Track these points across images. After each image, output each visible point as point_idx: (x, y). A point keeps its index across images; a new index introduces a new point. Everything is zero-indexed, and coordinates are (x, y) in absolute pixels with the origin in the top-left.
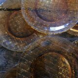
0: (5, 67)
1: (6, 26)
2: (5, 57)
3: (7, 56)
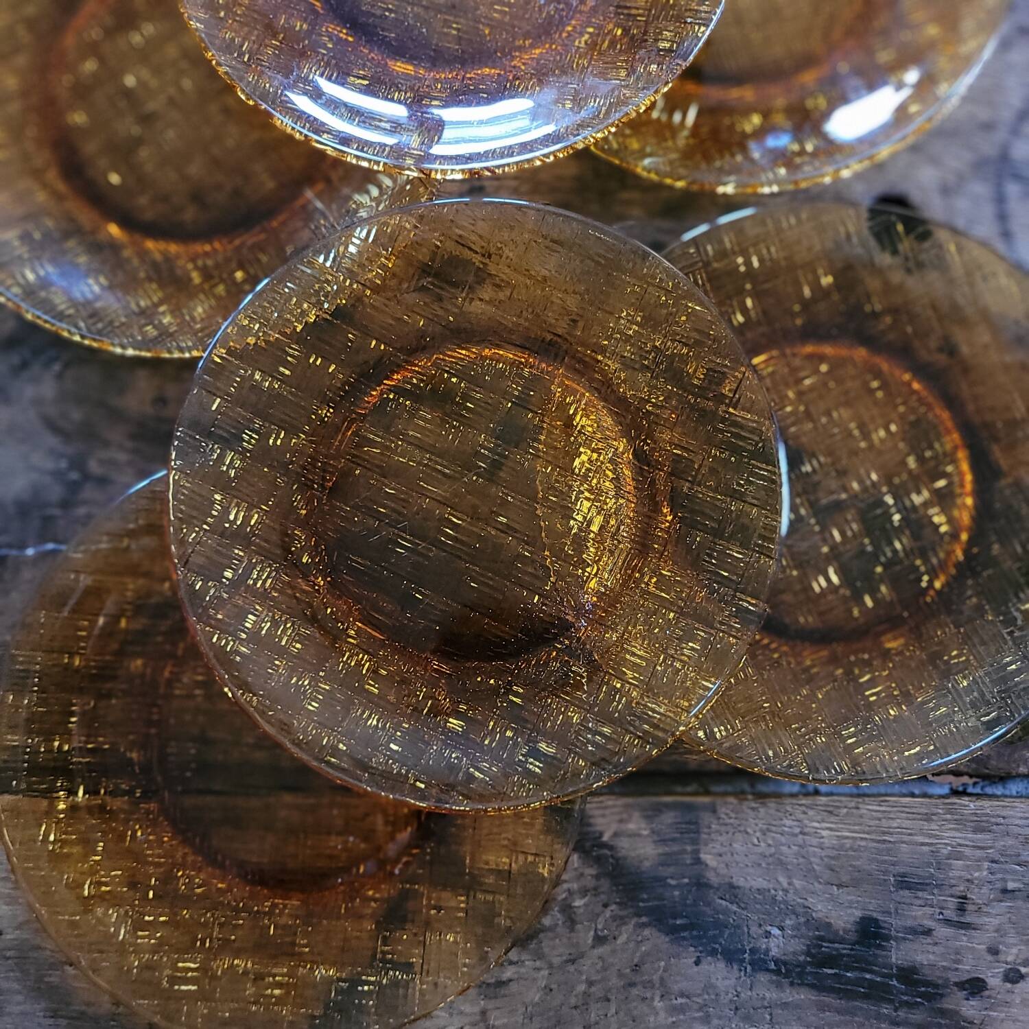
0: (66, 504)
1: (31, 132)
2: (52, 426)
3: (76, 415)
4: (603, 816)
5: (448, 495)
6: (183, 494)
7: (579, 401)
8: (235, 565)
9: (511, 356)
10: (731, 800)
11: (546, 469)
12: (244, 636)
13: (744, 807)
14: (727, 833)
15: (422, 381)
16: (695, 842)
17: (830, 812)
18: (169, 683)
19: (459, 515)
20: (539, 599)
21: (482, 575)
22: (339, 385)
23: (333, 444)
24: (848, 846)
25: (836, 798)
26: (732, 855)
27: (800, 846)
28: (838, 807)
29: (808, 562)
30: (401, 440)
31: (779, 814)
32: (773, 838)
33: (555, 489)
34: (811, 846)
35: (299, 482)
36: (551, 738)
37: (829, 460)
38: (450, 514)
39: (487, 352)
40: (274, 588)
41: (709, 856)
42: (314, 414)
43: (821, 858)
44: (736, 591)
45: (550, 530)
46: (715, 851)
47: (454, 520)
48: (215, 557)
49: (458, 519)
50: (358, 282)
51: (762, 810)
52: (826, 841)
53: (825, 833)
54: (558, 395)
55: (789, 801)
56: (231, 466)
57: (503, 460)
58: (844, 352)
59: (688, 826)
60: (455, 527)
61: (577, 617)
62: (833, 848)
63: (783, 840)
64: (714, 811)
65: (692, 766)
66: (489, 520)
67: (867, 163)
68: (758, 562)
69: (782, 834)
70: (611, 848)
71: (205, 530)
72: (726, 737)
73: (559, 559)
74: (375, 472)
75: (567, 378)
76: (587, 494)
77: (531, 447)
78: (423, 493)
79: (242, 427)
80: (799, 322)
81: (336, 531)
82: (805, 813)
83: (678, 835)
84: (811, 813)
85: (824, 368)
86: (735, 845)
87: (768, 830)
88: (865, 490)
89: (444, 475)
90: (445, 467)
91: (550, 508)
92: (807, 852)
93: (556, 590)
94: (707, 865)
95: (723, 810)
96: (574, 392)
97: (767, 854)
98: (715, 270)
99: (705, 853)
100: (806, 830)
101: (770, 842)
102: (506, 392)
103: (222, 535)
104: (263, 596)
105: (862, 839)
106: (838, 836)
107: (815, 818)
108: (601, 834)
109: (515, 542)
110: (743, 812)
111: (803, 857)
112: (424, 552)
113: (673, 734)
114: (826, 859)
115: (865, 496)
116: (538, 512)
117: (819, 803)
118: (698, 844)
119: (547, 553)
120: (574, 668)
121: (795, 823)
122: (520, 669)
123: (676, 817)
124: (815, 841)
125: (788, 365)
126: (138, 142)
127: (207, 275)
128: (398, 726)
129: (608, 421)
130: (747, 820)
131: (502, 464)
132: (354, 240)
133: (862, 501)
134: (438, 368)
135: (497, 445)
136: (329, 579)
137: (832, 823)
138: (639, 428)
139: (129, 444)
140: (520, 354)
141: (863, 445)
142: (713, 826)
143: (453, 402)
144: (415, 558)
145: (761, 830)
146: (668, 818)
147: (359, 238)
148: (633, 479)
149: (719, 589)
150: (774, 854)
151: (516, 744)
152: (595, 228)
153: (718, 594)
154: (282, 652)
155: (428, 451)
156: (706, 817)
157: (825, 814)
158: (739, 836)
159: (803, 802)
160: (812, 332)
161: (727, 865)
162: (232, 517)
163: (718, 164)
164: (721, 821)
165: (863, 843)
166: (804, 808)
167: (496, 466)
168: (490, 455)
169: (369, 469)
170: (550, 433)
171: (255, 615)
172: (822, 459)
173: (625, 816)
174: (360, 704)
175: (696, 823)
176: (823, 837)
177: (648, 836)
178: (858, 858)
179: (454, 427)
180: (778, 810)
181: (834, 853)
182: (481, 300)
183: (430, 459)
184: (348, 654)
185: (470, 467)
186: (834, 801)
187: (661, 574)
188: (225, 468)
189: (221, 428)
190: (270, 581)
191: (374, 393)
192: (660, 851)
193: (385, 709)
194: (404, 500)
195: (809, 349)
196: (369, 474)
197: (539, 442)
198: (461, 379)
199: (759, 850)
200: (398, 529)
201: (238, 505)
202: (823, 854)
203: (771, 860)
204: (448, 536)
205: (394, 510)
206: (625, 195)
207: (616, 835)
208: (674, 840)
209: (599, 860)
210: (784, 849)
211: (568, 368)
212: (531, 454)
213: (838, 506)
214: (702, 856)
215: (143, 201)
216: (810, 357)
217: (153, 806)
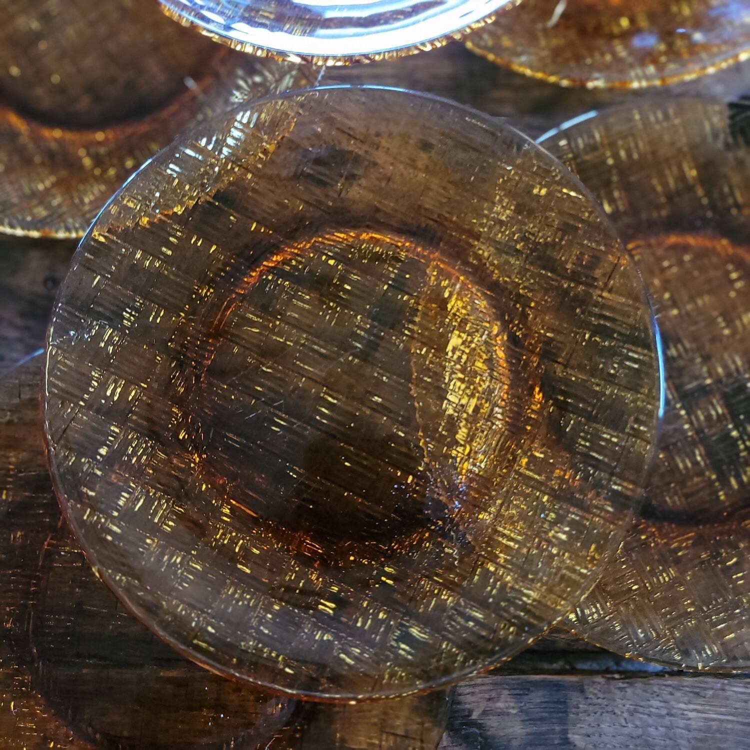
4: (473, 694)
5: (324, 374)
6: (60, 370)
7: (454, 285)
8: (110, 441)
9: (388, 240)
10: (599, 679)
11: (421, 350)
12: (115, 514)
13: (612, 687)
14: (595, 713)
15: (300, 263)
16: (563, 721)
17: (697, 694)
18: (49, 555)
19: (335, 395)
20: (413, 480)
21: (357, 455)
22: (220, 266)
23: (212, 322)
24: (715, 728)
25: (701, 678)
26: (600, 735)
27: (667, 727)
28: (705, 689)
29: (675, 444)
30: (279, 319)
31: (648, 695)
32: (640, 719)
33: (429, 370)
34: (678, 727)
35: (178, 360)
36: (425, 621)
37: (694, 346)
38: (325, 393)
39: (364, 236)
40: (148, 465)
41: (577, 737)
42: (195, 293)
43: (688, 740)
44: (612, 474)
45: (424, 411)
46: (583, 731)
47: (330, 399)
48: (91, 433)
49: (334, 398)
50: (240, 166)
51: (629, 690)
52: (693, 722)
53: (692, 715)
54: (433, 278)
55: (654, 681)
56: (110, 342)
57: (378, 341)
58: (707, 243)
59: (556, 705)
60: (330, 406)
61: (450, 499)
62: (700, 730)
63: (650, 721)
64: (582, 691)
65: (561, 645)
66: (363, 399)
67: (731, 62)
68: (633, 446)
69: (649, 715)
70: (480, 726)
71: (81, 406)
72: (598, 620)
73: (433, 439)
74: (252, 351)
75: (443, 262)
76: (460, 375)
77: (406, 328)
78: (301, 373)
79: (122, 305)
80: (664, 213)
81: (212, 409)
82: (672, 694)
83: (547, 715)
84: (678, 694)
85: (687, 258)
86: (602, 726)
87: (636, 711)
88: (729, 375)
89: (321, 354)
90: (321, 347)
91: (424, 388)
92: (675, 734)
93: (430, 471)
94: (575, 746)
95: (591, 690)
96: (448, 276)
97: (635, 735)
98: (584, 162)
99: (574, 734)
100: (674, 711)
101: (638, 723)
102: (382, 275)
103: (98, 411)
104: (138, 473)
105: (728, 721)
106: (705, 719)
107: (681, 700)
108: (471, 712)
109: (389, 422)
110: (610, 692)
111: (671, 739)
112: (299, 430)
113: (549, 624)
114: (693, 741)
115: (731, 381)
116: (412, 392)
117: (685, 684)
118: (565, 724)
119: (420, 434)
120: (446, 550)
121: (662, 704)
122: (393, 551)
123: (544, 696)
124: (681, 723)
125: (653, 254)
126: (38, 36)
127: (98, 161)
128: (268, 609)
129: (482, 304)
130: (615, 700)
131: (378, 345)
132: (236, 124)
133: (726, 386)
134: (317, 251)
135: (372, 326)
136: (204, 456)
137: (699, 704)
138: (512, 312)
139: (19, 322)
140: (397, 239)
141: (727, 332)
142: (581, 706)
143: (330, 284)
144: (289, 437)
145: (628, 711)
146: (537, 697)
147: (240, 122)
148: (507, 362)
149: (594, 473)
150: (642, 735)
151: (389, 628)
152: (473, 116)
153: (593, 477)
154: (155, 530)
155: (305, 331)
156: (574, 698)
157: (691, 695)
158: (607, 717)
159: (669, 682)
160: (675, 224)
161: (595, 746)
162: (109, 393)
163: (589, 61)
164: (589, 701)
165: (730, 726)
166: (670, 689)
167: (372, 346)
168: (366, 336)
169: (248, 349)
170: (425, 314)
171: (129, 493)
172: (688, 345)
173: (494, 694)
174: (232, 583)
175: (565, 703)
176: (689, 719)
177: (516, 714)
178: (725, 741)
179: (331, 308)
180: (645, 691)
181: (700, 735)
182: (360, 185)
183: (307, 339)
184: (221, 531)
185: (345, 347)
186: (700, 682)
187: (532, 455)
188: (102, 345)
189: (101, 305)
190: (145, 457)
191: (254, 274)
192: (528, 730)
193: (257, 589)
194: (281, 379)
195: (673, 239)
196: (247, 352)
197: (414, 323)
198: (339, 262)
199: (626, 731)
200: (274, 407)
201: (115, 382)
202: (690, 736)
203: (638, 741)
204: (323, 415)
205: (270, 389)
206: (497, 94)
207: (485, 713)
208: (542, 719)
209: (467, 738)
210: (652, 730)
211: (443, 253)
212: (407, 335)
213: (704, 391)
214: (570, 736)
215: (39, 91)
216: (674, 247)
217: (28, 678)
